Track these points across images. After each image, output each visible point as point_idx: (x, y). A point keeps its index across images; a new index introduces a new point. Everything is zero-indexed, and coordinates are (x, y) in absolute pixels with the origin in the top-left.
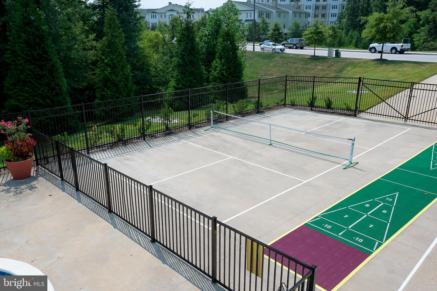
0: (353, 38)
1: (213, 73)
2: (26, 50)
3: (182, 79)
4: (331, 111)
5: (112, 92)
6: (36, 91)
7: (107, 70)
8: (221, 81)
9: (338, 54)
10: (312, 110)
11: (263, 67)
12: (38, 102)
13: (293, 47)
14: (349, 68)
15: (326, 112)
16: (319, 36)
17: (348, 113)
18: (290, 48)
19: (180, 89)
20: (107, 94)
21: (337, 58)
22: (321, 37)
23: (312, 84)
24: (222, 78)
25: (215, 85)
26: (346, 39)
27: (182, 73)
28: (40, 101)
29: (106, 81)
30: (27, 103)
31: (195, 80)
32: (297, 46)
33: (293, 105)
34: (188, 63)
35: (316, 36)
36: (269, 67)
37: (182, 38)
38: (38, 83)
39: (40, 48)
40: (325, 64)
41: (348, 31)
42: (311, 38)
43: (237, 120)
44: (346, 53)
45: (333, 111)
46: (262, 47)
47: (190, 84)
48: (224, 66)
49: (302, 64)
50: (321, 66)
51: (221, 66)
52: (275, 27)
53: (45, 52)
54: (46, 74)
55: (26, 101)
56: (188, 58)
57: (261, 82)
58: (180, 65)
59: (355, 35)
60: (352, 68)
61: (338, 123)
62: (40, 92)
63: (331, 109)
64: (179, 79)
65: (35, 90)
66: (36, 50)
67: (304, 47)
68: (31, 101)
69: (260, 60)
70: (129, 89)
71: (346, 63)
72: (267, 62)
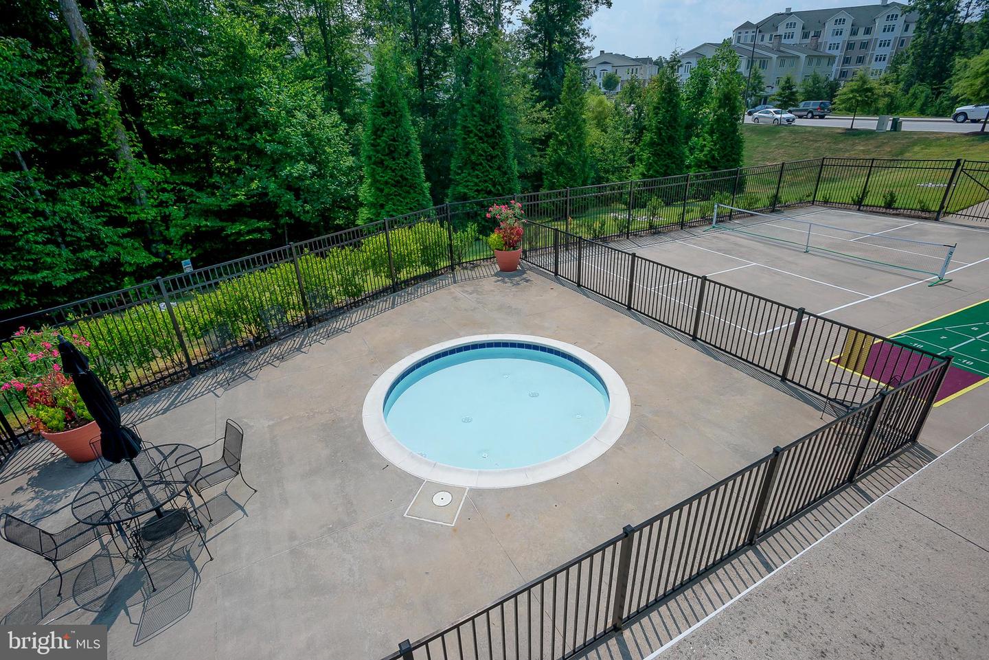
0: (916, 98)
1: (698, 154)
2: (480, 125)
3: (655, 163)
4: (895, 212)
5: (565, 178)
6: (487, 176)
7: (561, 150)
8: (709, 167)
9: (896, 125)
10: (859, 210)
11: (759, 148)
12: (488, 189)
13: (807, 115)
14: (917, 149)
15: (883, 213)
16: (866, 96)
17: (923, 215)
18: (800, 117)
19: (651, 177)
20: (558, 182)
21: (894, 133)
22: (869, 98)
23: (866, 171)
24: (711, 161)
25: (699, 172)
26: (904, 101)
27: (655, 154)
28: (491, 187)
29: (558, 165)
30: (476, 191)
31: (673, 165)
32: (814, 114)
33: (826, 202)
34: (666, 140)
35: (860, 96)
36: (770, 148)
37: (659, 104)
38: (489, 165)
39: (494, 122)
40: (872, 141)
41: (909, 86)
42: (850, 99)
43: (756, 217)
44: (911, 124)
45: (898, 212)
46: (756, 116)
47: (665, 171)
48: (715, 145)
49: (828, 143)
50: (863, 146)
51: (712, 145)
52: (786, 82)
53: (499, 127)
54: (498, 155)
55: (476, 188)
56: (666, 133)
57: (785, 167)
58: (654, 143)
59: (922, 92)
60: (922, 149)
61: (907, 228)
62: (491, 177)
63: (893, 209)
64: (651, 163)
65: (485, 174)
66: (489, 124)
67: (825, 115)
68: (480, 188)
69: (754, 137)
70: (586, 176)
71: (911, 140)
72: (766, 139)
